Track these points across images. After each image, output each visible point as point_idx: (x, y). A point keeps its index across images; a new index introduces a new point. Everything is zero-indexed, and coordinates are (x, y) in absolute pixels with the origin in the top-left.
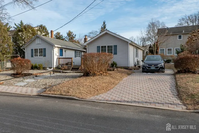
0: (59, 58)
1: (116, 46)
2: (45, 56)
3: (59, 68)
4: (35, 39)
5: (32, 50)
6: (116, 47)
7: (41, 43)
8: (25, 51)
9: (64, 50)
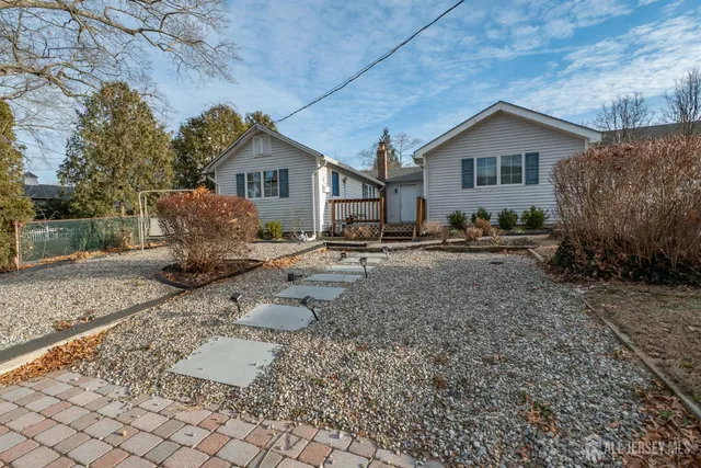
0: (335, 201)
1: (537, 154)
2: (285, 194)
3: (335, 235)
4: (250, 140)
5: (240, 177)
6: (537, 159)
7: (270, 152)
8: (215, 181)
9: (341, 177)
